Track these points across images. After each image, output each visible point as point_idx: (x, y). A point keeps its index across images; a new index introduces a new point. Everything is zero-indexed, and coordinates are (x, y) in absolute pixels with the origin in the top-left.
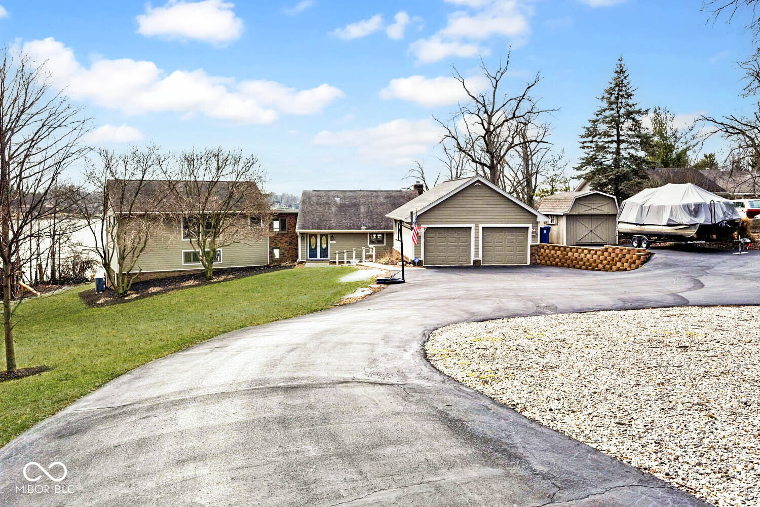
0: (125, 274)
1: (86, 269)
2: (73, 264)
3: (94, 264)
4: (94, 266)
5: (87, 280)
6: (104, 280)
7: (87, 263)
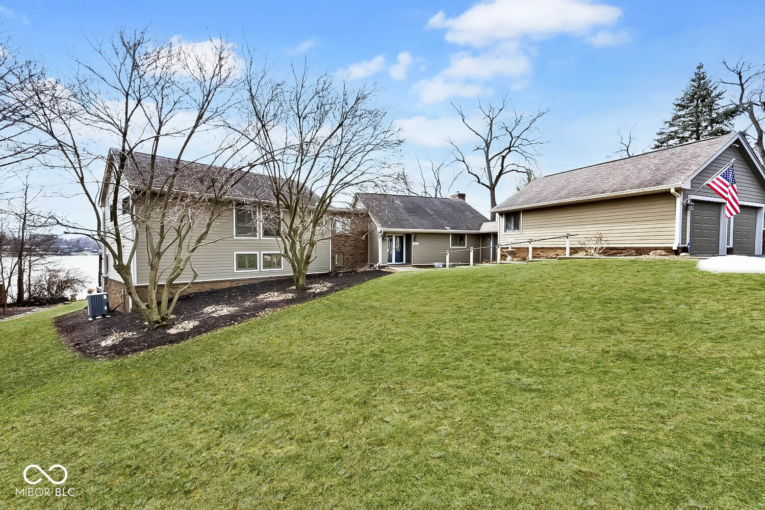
0: (162, 286)
1: (65, 288)
2: (49, 284)
3: (75, 283)
4: (75, 285)
5: (67, 300)
6: (105, 297)
7: (66, 282)
